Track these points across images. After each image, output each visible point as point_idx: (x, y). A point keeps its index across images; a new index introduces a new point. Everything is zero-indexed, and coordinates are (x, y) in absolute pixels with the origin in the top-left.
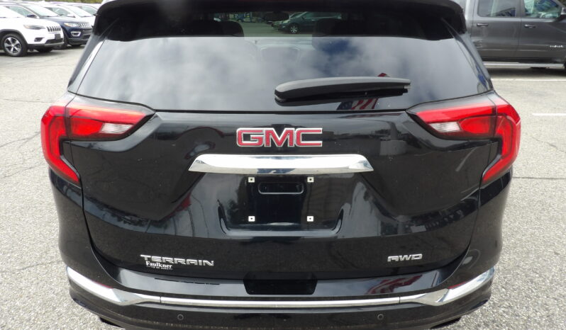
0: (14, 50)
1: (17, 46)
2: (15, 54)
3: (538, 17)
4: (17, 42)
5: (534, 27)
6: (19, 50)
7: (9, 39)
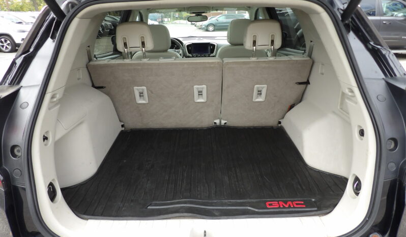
0: (6, 47)
1: (8, 44)
2: (7, 51)
3: (392, 16)
4: (8, 42)
5: (390, 23)
6: (10, 48)
7: (3, 40)
